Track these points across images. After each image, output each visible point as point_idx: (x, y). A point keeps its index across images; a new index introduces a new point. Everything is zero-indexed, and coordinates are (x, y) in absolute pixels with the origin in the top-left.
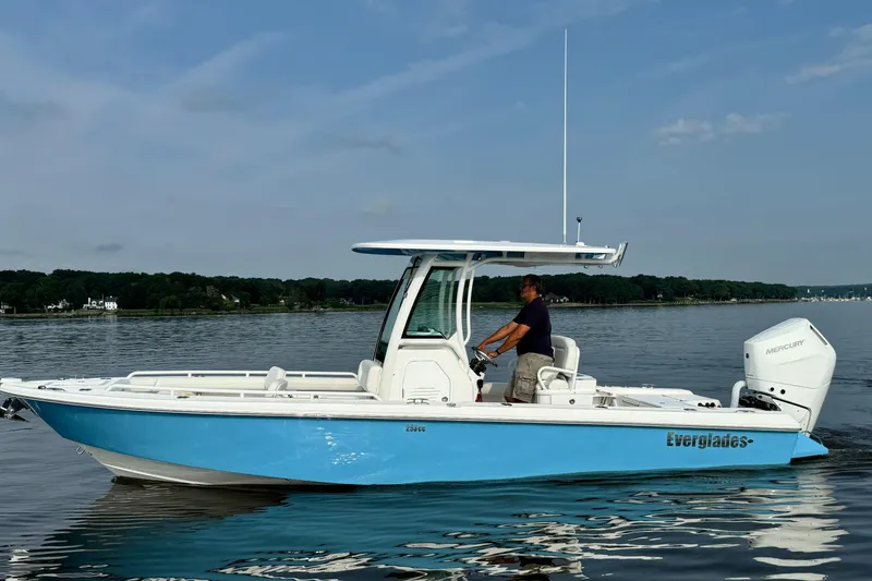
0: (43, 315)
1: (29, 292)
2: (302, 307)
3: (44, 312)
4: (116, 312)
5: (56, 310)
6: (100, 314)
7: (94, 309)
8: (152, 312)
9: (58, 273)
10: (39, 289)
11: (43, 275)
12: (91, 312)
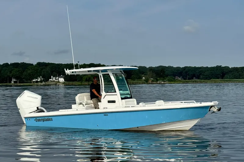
0: (31, 84)
1: (25, 73)
2: (153, 81)
3: (31, 83)
4: (64, 83)
5: (37, 82)
6: (56, 84)
7: (54, 81)
8: (79, 83)
9: (39, 64)
10: (29, 72)
11: (32, 65)
12: (52, 83)
